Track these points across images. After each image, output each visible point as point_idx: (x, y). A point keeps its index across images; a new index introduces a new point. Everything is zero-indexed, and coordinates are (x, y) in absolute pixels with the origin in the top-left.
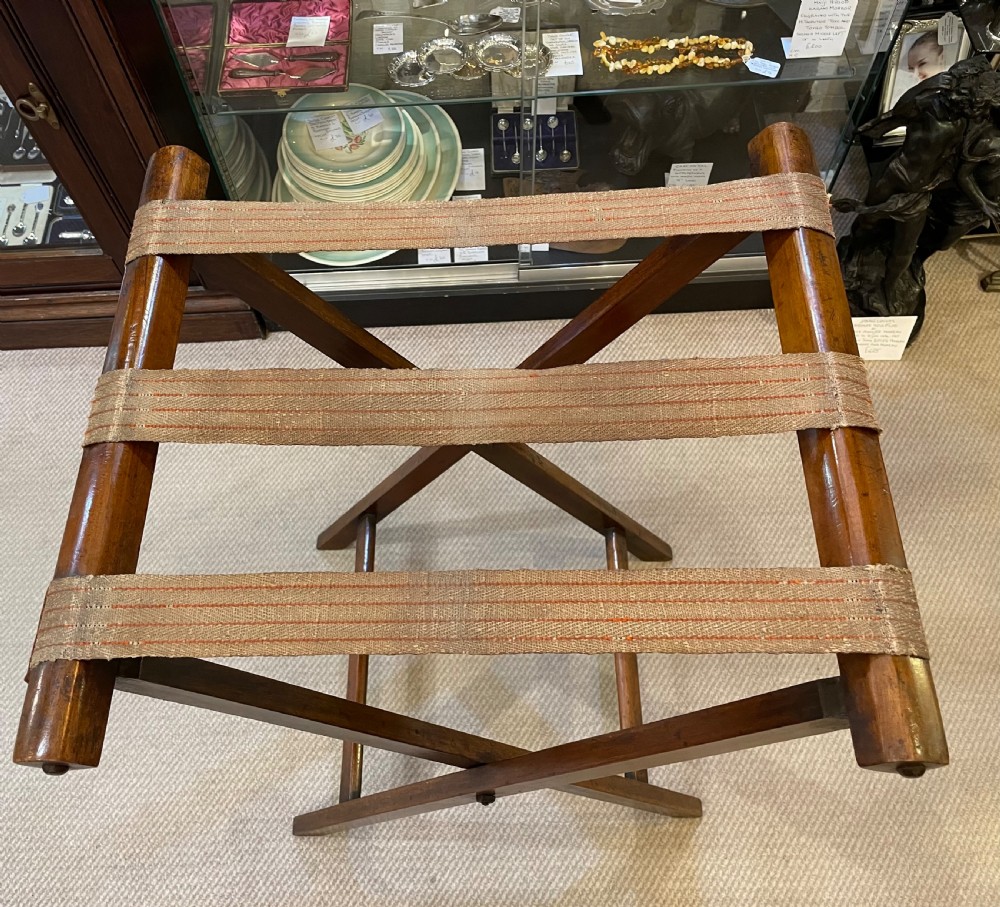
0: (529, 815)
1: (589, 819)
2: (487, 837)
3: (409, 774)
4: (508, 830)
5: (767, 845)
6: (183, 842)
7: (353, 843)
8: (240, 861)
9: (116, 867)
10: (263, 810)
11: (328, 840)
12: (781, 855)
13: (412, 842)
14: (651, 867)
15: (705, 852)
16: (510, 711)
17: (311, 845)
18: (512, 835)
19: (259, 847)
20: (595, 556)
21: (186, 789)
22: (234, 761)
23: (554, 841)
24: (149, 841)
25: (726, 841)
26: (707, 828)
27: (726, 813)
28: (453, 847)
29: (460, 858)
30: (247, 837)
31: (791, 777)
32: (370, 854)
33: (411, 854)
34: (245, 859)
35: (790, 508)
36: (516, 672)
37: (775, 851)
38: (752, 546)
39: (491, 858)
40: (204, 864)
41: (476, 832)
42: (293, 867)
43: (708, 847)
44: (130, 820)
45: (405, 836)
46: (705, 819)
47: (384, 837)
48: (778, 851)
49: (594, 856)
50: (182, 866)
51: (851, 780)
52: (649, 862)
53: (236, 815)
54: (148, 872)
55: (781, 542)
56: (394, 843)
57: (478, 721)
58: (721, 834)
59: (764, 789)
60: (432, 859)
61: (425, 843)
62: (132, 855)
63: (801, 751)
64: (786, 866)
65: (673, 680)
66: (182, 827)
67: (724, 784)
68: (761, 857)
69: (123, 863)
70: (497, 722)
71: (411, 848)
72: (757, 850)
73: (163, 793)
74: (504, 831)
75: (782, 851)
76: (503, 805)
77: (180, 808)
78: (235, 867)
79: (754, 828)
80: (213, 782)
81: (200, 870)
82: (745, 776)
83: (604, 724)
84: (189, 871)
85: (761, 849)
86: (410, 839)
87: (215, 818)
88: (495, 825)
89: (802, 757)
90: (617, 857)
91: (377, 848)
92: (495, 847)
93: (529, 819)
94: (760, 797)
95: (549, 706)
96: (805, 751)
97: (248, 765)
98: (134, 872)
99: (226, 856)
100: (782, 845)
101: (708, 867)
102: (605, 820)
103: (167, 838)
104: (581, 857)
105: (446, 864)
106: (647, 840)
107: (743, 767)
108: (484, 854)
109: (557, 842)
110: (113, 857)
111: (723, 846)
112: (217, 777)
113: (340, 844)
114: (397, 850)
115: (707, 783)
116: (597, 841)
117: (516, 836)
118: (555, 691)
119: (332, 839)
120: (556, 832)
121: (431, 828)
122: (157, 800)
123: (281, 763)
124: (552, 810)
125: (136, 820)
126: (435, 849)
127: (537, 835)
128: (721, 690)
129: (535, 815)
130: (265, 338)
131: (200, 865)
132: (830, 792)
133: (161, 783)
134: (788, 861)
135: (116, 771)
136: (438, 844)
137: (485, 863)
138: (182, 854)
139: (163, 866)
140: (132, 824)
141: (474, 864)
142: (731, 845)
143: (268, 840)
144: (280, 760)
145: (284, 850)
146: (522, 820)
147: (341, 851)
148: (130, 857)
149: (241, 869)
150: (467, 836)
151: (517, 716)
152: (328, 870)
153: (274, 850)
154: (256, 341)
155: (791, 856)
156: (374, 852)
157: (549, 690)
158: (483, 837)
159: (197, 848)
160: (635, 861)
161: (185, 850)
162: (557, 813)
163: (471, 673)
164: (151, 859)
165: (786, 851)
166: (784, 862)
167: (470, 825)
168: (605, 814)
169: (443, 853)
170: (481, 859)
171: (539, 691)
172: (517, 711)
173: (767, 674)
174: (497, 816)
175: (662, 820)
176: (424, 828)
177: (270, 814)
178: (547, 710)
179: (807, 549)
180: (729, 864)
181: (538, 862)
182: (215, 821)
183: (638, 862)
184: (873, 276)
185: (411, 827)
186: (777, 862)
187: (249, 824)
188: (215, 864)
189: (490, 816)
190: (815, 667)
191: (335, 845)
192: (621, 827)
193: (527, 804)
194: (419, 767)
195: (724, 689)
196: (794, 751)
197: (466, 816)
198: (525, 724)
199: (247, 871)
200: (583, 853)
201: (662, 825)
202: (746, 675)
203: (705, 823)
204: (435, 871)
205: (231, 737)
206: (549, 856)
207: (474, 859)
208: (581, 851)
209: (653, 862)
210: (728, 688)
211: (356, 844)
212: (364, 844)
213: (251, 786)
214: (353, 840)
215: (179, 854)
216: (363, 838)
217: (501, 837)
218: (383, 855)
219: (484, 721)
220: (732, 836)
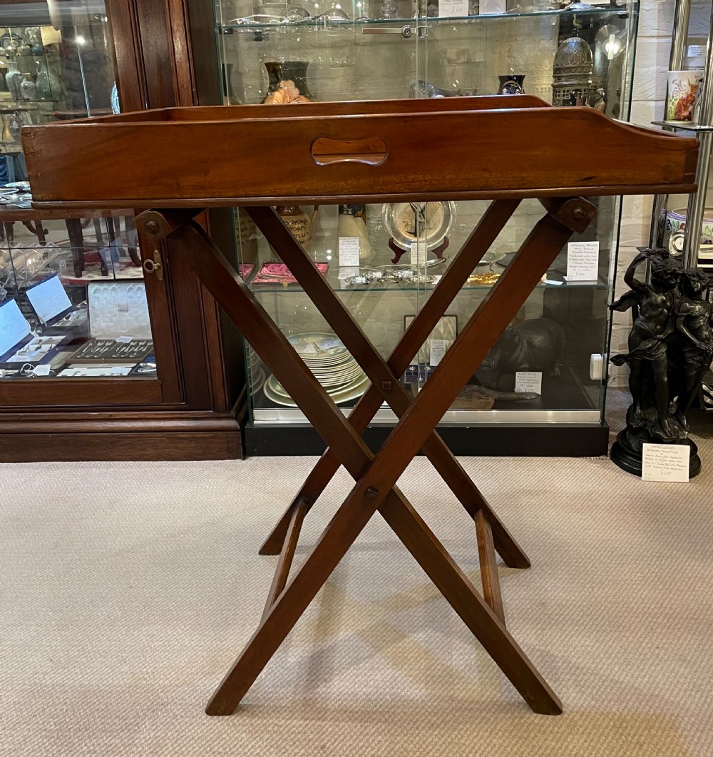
0: (411, 707)
1: (464, 712)
2: (374, 719)
3: (311, 679)
4: (393, 716)
5: (622, 734)
6: (109, 716)
7: (256, 721)
8: (155, 730)
9: (45, 730)
10: (183, 697)
11: (234, 719)
12: (634, 741)
13: (308, 721)
14: (518, 745)
15: (567, 737)
16: (400, 644)
17: (219, 721)
18: (396, 720)
19: (174, 721)
20: (471, 564)
21: (121, 683)
22: (166, 668)
23: (432, 724)
24: (80, 714)
25: (585, 730)
26: (568, 721)
27: (583, 713)
28: (343, 727)
29: (349, 733)
30: (165, 714)
31: (639, 691)
32: (270, 729)
33: (306, 729)
34: (159, 728)
35: (619, 545)
36: (407, 623)
37: (630, 738)
38: (592, 563)
39: (376, 734)
40: (123, 731)
41: (365, 717)
42: (200, 735)
43: (570, 733)
44: (68, 700)
45: (302, 718)
46: (566, 716)
47: (284, 718)
48: (632, 738)
49: (468, 737)
50: (104, 731)
51: (690, 695)
52: (517, 742)
53: (158, 701)
54: (72, 734)
55: (614, 562)
56: (292, 722)
57: (373, 649)
58: (581, 726)
59: (616, 697)
60: (323, 733)
61: (319, 723)
62: (62, 722)
63: (645, 676)
64: (640, 749)
65: (534, 631)
66: (111, 707)
67: (580, 694)
68: (618, 742)
69: (52, 727)
70: (389, 650)
71: (306, 726)
72: (613, 738)
73: (101, 685)
74: (390, 716)
75: (636, 738)
76: (390, 700)
77: (113, 694)
78: (149, 734)
79: (609, 723)
80: (145, 679)
81: (119, 734)
82: (599, 690)
83: (477, 654)
84: (108, 735)
85: (617, 737)
86: (307, 719)
87: (141, 701)
88: (381, 712)
89: (646, 680)
90: (488, 737)
91: (275, 725)
92: (381, 726)
93: (411, 710)
94: (612, 703)
95: (432, 643)
96: (648, 676)
97: (176, 670)
98: (60, 734)
99: (143, 726)
100: (635, 735)
101: (571, 747)
102: (478, 713)
103: (96, 713)
104: (456, 736)
105: (336, 737)
106: (514, 727)
107: (596, 684)
108: (370, 731)
109: (435, 725)
110: (46, 724)
111: (583, 734)
112: (149, 677)
113: (244, 721)
114: (293, 726)
115: (565, 693)
116: (471, 726)
117: (399, 721)
118: (438, 634)
119: (238, 718)
120: (435, 719)
121: (326, 712)
122: (95, 689)
123: (204, 670)
124: (432, 705)
125: (72, 700)
126: (327, 727)
127: (418, 720)
128: (574, 638)
129: (417, 707)
130: (244, 459)
131: (119, 731)
132: (673, 702)
133: (102, 679)
134: (641, 746)
135: (66, 670)
136: (331, 723)
137: (370, 737)
138: (106, 723)
139: (86, 730)
140: (69, 703)
141: (362, 737)
142: (590, 734)
143: (182, 717)
144: (205, 667)
145: (195, 724)
146: (405, 710)
147: (244, 726)
148: (60, 724)
149: (154, 735)
150: (355, 719)
151: (405, 647)
152: (231, 738)
153: (186, 723)
154: (238, 460)
155: (644, 742)
156: (274, 727)
157: (432, 634)
158: (371, 719)
159: (119, 720)
160: (504, 741)
161: (109, 721)
162: (435, 707)
163: (369, 623)
164: (78, 726)
165: (639, 739)
166: (638, 746)
167: (360, 713)
168: (477, 709)
169: (334, 729)
170: (368, 734)
171: (424, 634)
172: (406, 645)
173: (611, 631)
174: (384, 707)
175: (528, 715)
176: (319, 713)
177: (188, 700)
178: (430, 645)
179: (635, 566)
180: (589, 745)
181: (418, 738)
182: (140, 703)
183: (507, 741)
184: (653, 419)
185: (308, 712)
186: (632, 746)
187: (169, 706)
188: (132, 731)
189: (378, 707)
190: (650, 627)
191: (241, 721)
192: (493, 719)
193: (411, 701)
194: (320, 674)
195: (577, 638)
196: (638, 676)
197: (356, 707)
198: (411, 652)
199: (159, 736)
200: (459, 734)
201: (528, 718)
202: (594, 630)
203: (566, 718)
204: (325, 741)
205: (167, 653)
206: (428, 735)
207: (361, 734)
208: (456, 733)
209: (521, 742)
210: (580, 637)
211: (259, 722)
212: (265, 721)
213: (177, 683)
214: (256, 718)
215: (103, 723)
216: (265, 718)
217: (386, 720)
218: (281, 729)
219: (377, 649)
220: (590, 727)
